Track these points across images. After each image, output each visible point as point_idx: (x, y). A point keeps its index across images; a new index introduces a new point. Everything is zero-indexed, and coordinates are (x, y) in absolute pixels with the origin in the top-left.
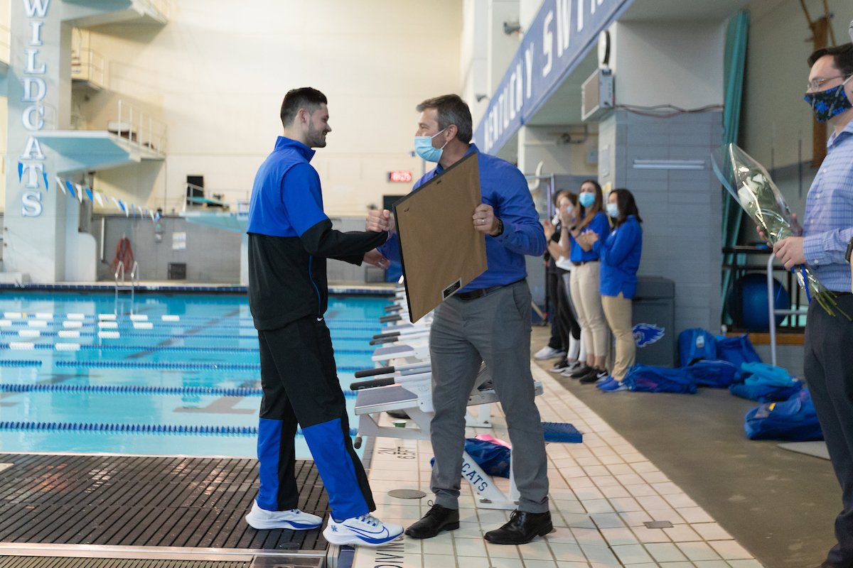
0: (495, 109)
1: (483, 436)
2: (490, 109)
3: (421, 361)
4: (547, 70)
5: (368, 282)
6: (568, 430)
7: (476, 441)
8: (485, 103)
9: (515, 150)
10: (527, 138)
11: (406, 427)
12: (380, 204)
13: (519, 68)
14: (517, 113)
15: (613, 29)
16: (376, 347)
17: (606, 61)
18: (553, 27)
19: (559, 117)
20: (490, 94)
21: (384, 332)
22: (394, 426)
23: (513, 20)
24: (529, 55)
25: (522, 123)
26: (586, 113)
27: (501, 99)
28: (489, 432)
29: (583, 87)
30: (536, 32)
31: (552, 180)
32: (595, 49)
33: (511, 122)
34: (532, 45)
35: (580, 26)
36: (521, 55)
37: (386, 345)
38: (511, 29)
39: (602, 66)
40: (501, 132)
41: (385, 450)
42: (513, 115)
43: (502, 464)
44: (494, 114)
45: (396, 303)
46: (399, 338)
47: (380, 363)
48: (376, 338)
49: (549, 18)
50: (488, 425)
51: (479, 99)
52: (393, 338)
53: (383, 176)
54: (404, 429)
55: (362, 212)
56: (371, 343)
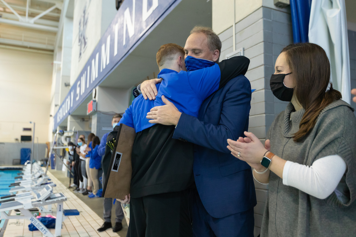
0: (61, 109)
1: (48, 215)
2: (59, 109)
3: (29, 191)
4: (77, 98)
5: (14, 164)
6: (75, 212)
7: (45, 218)
8: (58, 107)
9: (67, 122)
10: (71, 119)
11: (21, 215)
12: (20, 139)
13: (69, 97)
14: (68, 111)
15: (97, 88)
16: (12, 188)
17: (95, 97)
18: (80, 86)
19: (81, 113)
20: (59, 104)
21: (16, 182)
22: (16, 215)
23: (68, 82)
24: (72, 94)
25: (69, 114)
26: (88, 112)
27: (63, 106)
28: (51, 214)
29: (88, 104)
30: (74, 87)
31: (78, 133)
32: (92, 94)
33: (66, 114)
34: (73, 91)
35: (88, 86)
36: (70, 93)
37: (16, 187)
38: (67, 85)
39: (94, 99)
40: (63, 116)
41: (12, 223)
42: (67, 112)
43: (53, 224)
44: (61, 111)
45: (23, 172)
46: (20, 184)
47: (12, 193)
48: (11, 184)
49: (79, 83)
50: (51, 212)
51: (56, 106)
52: (18, 184)
53: (21, 129)
54: (19, 215)
55: (13, 141)
56: (10, 186)
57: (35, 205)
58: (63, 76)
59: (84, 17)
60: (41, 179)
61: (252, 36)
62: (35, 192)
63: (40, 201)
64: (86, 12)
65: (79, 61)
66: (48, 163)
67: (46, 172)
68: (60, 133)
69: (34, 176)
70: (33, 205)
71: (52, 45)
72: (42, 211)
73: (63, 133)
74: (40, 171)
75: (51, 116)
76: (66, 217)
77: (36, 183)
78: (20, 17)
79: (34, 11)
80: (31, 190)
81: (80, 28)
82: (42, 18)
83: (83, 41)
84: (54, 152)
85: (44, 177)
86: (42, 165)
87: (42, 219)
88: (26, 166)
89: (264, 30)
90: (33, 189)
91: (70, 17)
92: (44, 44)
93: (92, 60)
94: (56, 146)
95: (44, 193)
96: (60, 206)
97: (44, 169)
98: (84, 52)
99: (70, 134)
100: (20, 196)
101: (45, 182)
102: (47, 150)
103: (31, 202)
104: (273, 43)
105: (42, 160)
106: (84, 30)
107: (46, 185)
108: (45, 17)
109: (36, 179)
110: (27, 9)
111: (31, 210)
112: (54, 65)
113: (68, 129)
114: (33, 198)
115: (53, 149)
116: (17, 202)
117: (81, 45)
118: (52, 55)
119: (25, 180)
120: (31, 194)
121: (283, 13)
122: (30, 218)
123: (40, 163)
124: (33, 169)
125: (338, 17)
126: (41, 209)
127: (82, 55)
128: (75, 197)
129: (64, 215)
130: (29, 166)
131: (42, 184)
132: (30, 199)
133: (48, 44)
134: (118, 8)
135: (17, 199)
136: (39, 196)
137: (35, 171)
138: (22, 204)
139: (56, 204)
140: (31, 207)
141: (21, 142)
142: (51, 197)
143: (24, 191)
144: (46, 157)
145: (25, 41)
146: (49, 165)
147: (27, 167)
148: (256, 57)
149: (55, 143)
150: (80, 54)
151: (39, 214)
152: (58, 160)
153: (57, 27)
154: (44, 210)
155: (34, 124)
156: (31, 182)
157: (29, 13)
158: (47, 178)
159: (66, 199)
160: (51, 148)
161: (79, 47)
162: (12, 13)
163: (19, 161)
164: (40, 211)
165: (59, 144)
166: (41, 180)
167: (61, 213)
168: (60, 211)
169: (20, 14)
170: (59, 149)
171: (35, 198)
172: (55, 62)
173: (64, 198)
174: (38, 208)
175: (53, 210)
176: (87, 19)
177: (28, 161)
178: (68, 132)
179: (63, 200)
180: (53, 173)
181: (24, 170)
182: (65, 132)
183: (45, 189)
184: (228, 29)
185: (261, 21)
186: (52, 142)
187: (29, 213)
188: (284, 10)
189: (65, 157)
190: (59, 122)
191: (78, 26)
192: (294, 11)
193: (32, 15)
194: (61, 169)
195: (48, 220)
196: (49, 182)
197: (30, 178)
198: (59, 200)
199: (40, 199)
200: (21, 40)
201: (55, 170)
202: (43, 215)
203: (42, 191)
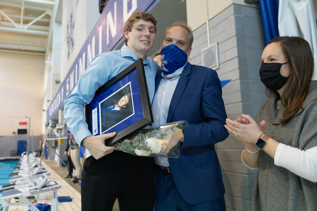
0: (53, 104)
1: (44, 202)
2: (51, 104)
3: (26, 180)
4: (67, 94)
5: (12, 156)
6: (68, 198)
7: (41, 204)
8: (50, 102)
9: (58, 116)
10: (61, 113)
11: (20, 202)
12: (17, 132)
13: (60, 93)
14: (59, 106)
16: (11, 177)
18: (69, 82)
20: (51, 100)
21: (15, 172)
22: (16, 202)
23: (59, 79)
24: (62, 90)
25: (60, 108)
27: (55, 101)
28: (46, 201)
30: (64, 84)
33: (57, 108)
34: (63, 87)
36: (60, 90)
37: (15, 176)
38: (57, 82)
40: (54, 111)
42: (58, 106)
44: (52, 106)
45: (20, 162)
46: (19, 174)
47: (12, 182)
48: (11, 174)
49: (68, 80)
50: (46, 199)
51: (48, 101)
52: (17, 174)
53: (18, 123)
54: (18, 203)
55: (11, 134)
56: (9, 176)
57: (33, 193)
58: (54, 74)
59: (71, 21)
60: (36, 168)
61: (224, 31)
62: (31, 181)
63: (37, 189)
64: (73, 17)
65: (68, 60)
66: (42, 154)
67: (41, 162)
68: (53, 126)
69: (31, 166)
70: (30, 193)
71: (44, 47)
72: (38, 198)
73: (55, 126)
74: (36, 161)
75: (44, 110)
76: (60, 203)
77: (33, 172)
78: (15, 25)
79: (28, 18)
80: (29, 179)
81: (68, 31)
82: (34, 24)
83: (71, 42)
84: (47, 144)
85: (39, 167)
86: (37, 156)
87: (39, 206)
88: (23, 156)
89: (235, 25)
90: (30, 178)
91: (59, 22)
92: (37, 46)
93: (79, 59)
94: (49, 138)
95: (40, 181)
96: (55, 193)
97: (39, 159)
98: (72, 52)
99: (62, 127)
100: (19, 185)
101: (40, 171)
102: (40, 141)
103: (29, 190)
104: (244, 36)
105: (36, 151)
106: (72, 33)
107: (42, 174)
108: (37, 23)
109: (32, 169)
110: (22, 17)
111: (29, 198)
112: (46, 65)
113: (60, 122)
114: (30, 186)
115: (47, 141)
116: (16, 190)
117: (69, 46)
118: (44, 56)
119: (23, 169)
120: (28, 183)
121: (252, 8)
122: (28, 205)
123: (34, 154)
124: (29, 159)
125: (305, 10)
126: (38, 196)
127: (70, 54)
128: (67, 184)
129: (58, 202)
130: (25, 157)
131: (38, 174)
132: (28, 187)
133: (40, 46)
134: (101, 12)
135: (17, 188)
136: (36, 184)
137: (31, 161)
138: (20, 192)
139: (51, 192)
140: (29, 195)
141: (18, 135)
142: (47, 185)
143: (22, 180)
144: (40, 148)
145: (20, 45)
146: (43, 156)
147: (24, 158)
148: (229, 50)
149: (48, 135)
150: (69, 54)
151: (36, 201)
152: (50, 150)
153: (47, 31)
154: (40, 198)
155: (30, 118)
156: (28, 172)
157: (23, 21)
158: (42, 168)
159: (60, 187)
160: (45, 140)
161: (67, 48)
162: (9, 21)
163: (16, 152)
164: (36, 198)
165: (52, 136)
166: (37, 170)
167: (56, 200)
168: (55, 198)
169: (16, 22)
170: (52, 141)
171: (32, 186)
172: (46, 62)
173: (58, 186)
174: (35, 196)
175: (48, 197)
176: (74, 22)
177: (24, 152)
178: (60, 125)
179: (57, 188)
180: (47, 163)
181: (22, 161)
182: (57, 124)
183: (41, 178)
184: (202, 26)
185: (233, 17)
186: (46, 134)
187: (27, 200)
188: (253, 6)
189: (57, 148)
190: (51, 116)
191: (66, 29)
192: (263, 6)
193: (26, 22)
194: (54, 159)
195: (44, 207)
196: (43, 171)
197: (27, 168)
198: (53, 188)
199: (37, 187)
200: (17, 44)
201: (49, 160)
202: (39, 202)
203: (39, 179)
